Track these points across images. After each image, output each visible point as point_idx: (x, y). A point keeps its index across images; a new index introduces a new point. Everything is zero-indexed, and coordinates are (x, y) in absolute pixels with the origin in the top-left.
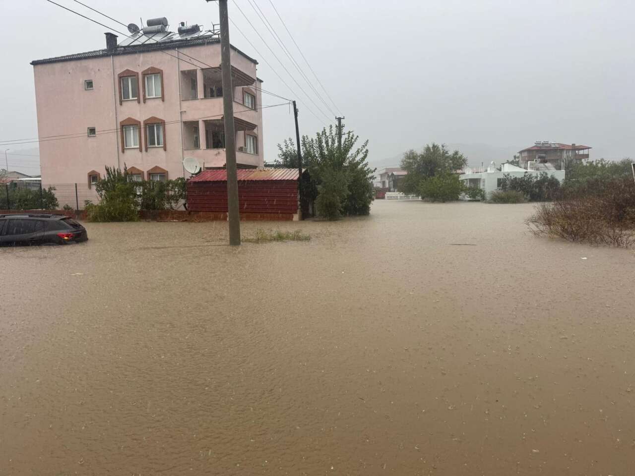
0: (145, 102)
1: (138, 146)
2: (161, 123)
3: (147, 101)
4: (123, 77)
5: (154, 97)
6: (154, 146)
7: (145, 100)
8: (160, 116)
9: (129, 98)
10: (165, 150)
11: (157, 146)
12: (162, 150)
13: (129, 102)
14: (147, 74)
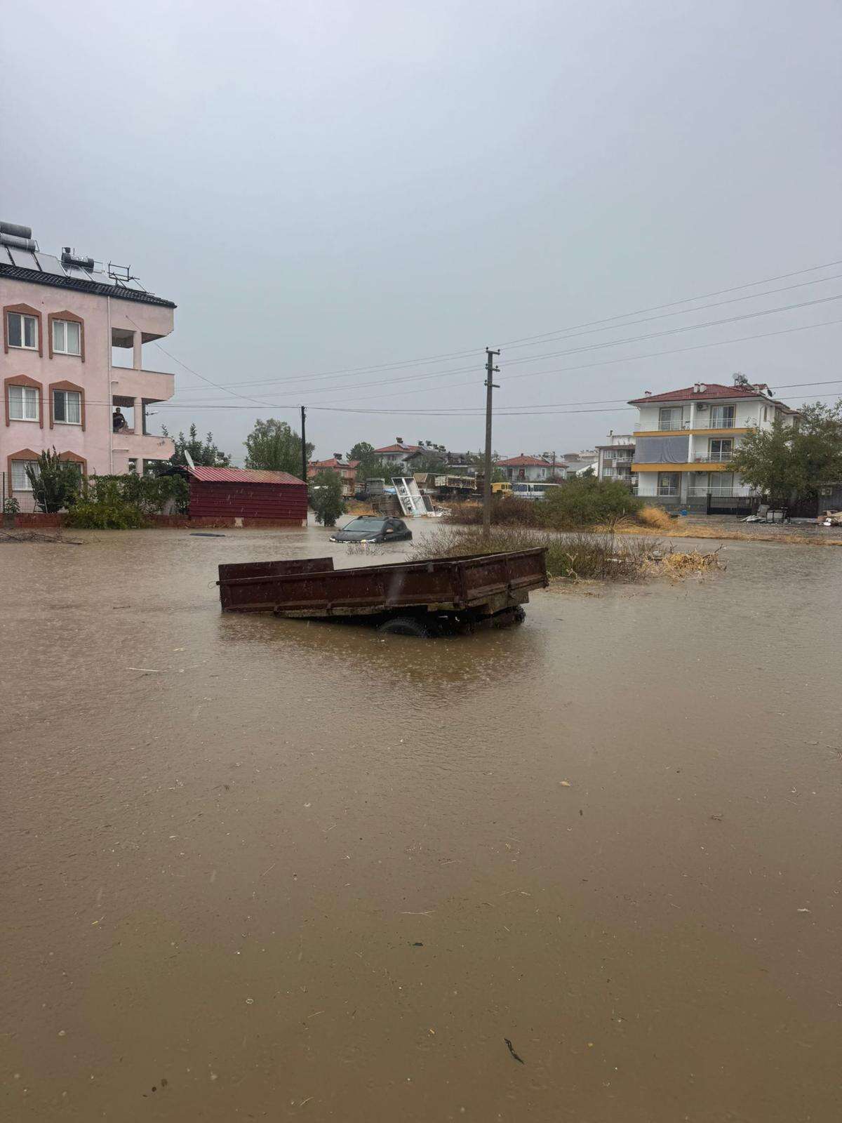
0: (51, 358)
1: (37, 419)
2: (78, 392)
3: (54, 356)
4: (13, 313)
5: (66, 352)
6: (63, 422)
7: (51, 355)
8: (77, 382)
9: (21, 346)
10: (84, 430)
11: (68, 423)
12: (78, 430)
13: (20, 351)
14: (55, 318)
